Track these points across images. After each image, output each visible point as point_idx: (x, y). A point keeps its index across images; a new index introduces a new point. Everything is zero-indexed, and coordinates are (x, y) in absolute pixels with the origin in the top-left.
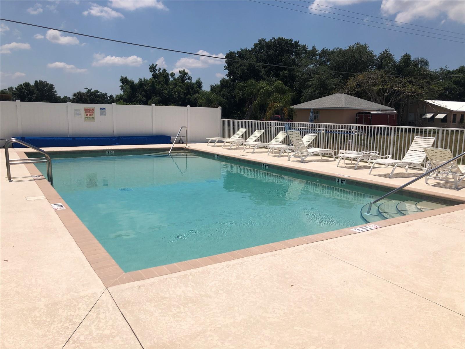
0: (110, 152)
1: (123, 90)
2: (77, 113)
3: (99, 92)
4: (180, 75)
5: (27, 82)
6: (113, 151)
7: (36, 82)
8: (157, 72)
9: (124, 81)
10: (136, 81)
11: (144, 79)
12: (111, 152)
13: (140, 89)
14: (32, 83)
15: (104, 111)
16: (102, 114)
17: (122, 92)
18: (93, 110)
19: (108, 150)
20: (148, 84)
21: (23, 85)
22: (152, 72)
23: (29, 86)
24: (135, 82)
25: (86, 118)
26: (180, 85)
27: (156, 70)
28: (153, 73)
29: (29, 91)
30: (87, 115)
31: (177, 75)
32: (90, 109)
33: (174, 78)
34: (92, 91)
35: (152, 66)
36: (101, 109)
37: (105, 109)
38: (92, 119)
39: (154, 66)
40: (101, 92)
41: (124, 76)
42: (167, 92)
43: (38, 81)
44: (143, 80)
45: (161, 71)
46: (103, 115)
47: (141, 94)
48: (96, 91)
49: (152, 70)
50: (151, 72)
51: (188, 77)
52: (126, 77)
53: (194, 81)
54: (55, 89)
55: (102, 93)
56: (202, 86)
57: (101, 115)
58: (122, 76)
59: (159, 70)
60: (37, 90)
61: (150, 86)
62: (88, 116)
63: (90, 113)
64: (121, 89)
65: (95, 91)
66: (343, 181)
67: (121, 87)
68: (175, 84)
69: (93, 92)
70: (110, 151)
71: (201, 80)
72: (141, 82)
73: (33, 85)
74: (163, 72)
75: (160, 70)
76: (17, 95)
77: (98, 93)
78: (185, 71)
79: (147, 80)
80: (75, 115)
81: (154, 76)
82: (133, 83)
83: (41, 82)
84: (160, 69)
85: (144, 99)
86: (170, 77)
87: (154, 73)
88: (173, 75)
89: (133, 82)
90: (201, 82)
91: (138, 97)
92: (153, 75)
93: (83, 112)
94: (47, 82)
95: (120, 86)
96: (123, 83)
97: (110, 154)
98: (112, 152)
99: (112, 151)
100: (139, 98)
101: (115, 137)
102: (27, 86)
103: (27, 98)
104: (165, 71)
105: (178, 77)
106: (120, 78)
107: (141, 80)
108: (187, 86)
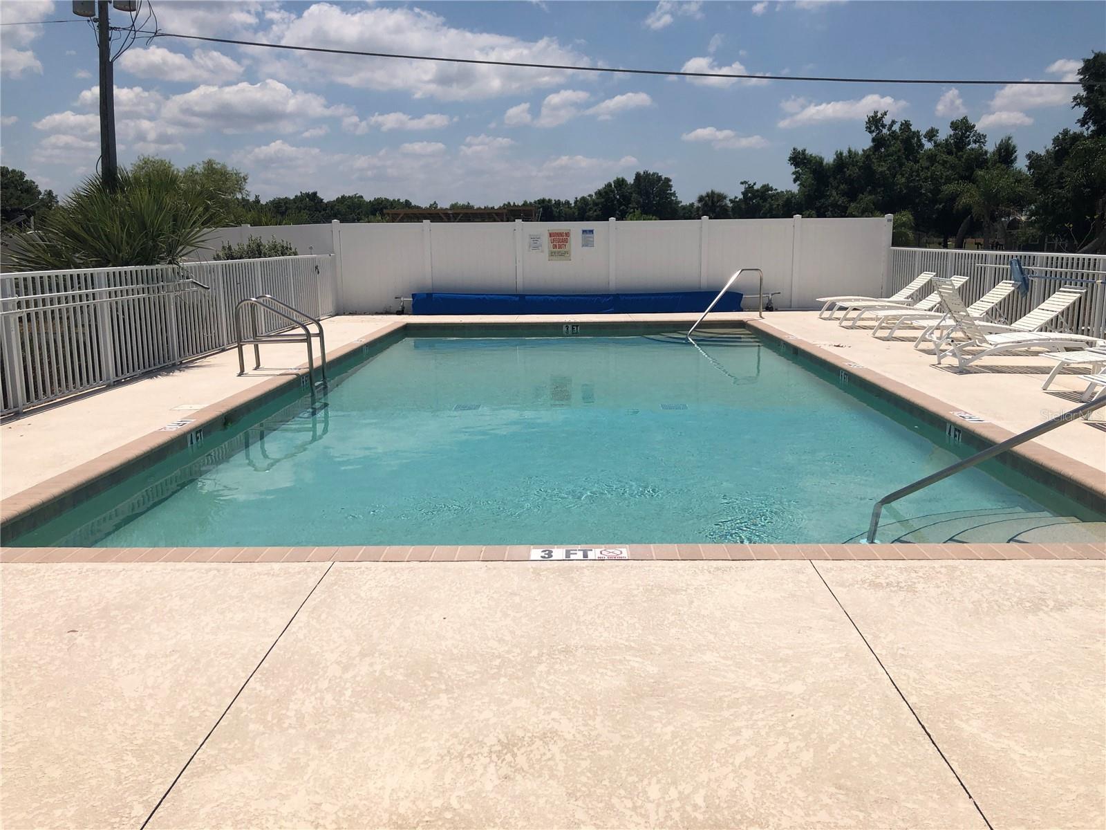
0: (570, 329)
1: (798, 182)
2: (535, 242)
3: (771, 189)
4: (952, 133)
5: (620, 177)
6: (577, 326)
7: (638, 175)
8: (885, 131)
9: (798, 159)
10: (829, 158)
11: (850, 151)
12: (573, 329)
13: (835, 178)
14: (630, 180)
15: (591, 237)
16: (587, 244)
17: (795, 188)
18: (567, 234)
19: (567, 324)
20: (854, 164)
21: (613, 184)
22: (873, 131)
23: (624, 186)
24: (825, 162)
25: (552, 254)
26: (943, 161)
27: (884, 126)
28: (874, 134)
29: (623, 196)
30: (555, 247)
31: (945, 133)
32: (561, 234)
33: (935, 143)
34: (756, 187)
35: (872, 117)
36: (584, 232)
37: (591, 231)
38: (564, 255)
39: (879, 115)
40: (776, 190)
41: (800, 149)
42: (904, 180)
43: (642, 173)
44: (845, 153)
45: (896, 128)
46: (587, 246)
47: (837, 188)
48: (766, 188)
49: (873, 128)
50: (870, 132)
51: (974, 135)
52: (805, 150)
53: (990, 147)
54: (672, 189)
55: (779, 191)
56: (1016, 157)
57: (583, 246)
58: (794, 149)
59: (891, 126)
60: (639, 193)
61: (860, 168)
62: (557, 250)
63: (560, 240)
64: (795, 181)
65: (764, 186)
66: (957, 433)
67: (794, 176)
68: (932, 157)
69: (758, 191)
70: (570, 326)
71: (1014, 142)
72: (841, 159)
73: (632, 182)
74: (900, 129)
75: (894, 126)
76: (600, 206)
77: (770, 192)
78: (967, 121)
79: (856, 154)
80: (530, 247)
81: (879, 142)
82: (822, 163)
83: (646, 174)
84: (893, 122)
85: (843, 202)
86: (924, 141)
87: (878, 133)
88: (934, 136)
89: (820, 162)
90: (1014, 147)
91: (831, 195)
92: (874, 140)
93: (546, 241)
94: (658, 174)
95: (793, 173)
96: (796, 165)
97: (570, 333)
98: (575, 327)
99: (575, 325)
100: (832, 199)
101: (608, 296)
102: (620, 185)
103: (617, 212)
104: (906, 125)
105: (947, 140)
106: (789, 153)
107: (841, 154)
108: (966, 160)
